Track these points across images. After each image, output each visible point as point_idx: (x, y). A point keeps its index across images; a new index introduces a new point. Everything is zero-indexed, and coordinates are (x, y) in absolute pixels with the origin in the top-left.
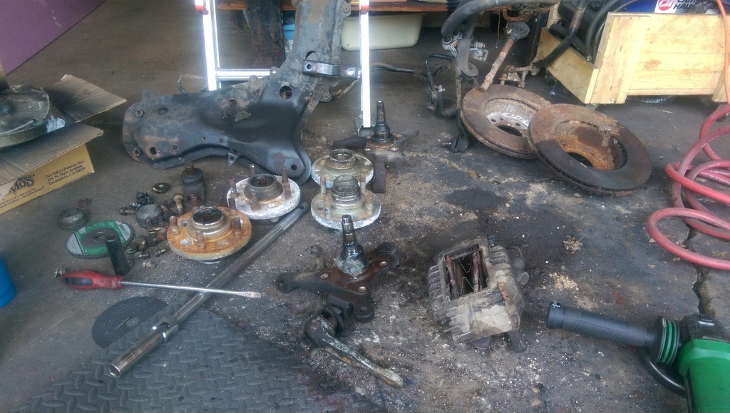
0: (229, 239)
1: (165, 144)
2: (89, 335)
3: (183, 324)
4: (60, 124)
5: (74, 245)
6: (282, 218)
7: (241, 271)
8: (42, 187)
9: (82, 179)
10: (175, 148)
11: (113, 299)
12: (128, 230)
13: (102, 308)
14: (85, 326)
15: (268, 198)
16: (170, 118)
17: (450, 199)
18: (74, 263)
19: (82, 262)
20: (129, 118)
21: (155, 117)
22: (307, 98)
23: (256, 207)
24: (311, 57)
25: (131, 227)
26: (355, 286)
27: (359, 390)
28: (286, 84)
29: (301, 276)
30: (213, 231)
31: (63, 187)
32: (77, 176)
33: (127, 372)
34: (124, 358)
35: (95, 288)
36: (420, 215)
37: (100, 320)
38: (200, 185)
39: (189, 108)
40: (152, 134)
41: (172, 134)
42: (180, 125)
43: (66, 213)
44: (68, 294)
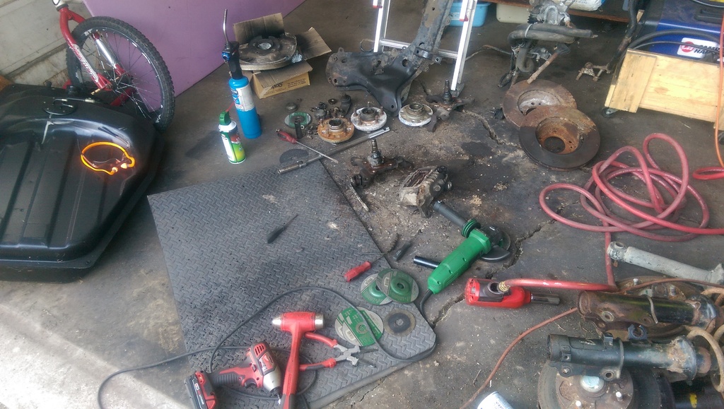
0: (340, 135)
1: (341, 78)
2: (279, 158)
3: (308, 164)
4: (299, 58)
5: (287, 120)
6: (372, 132)
7: (342, 151)
8: (285, 88)
9: (303, 87)
10: (345, 82)
11: (292, 147)
12: (310, 119)
13: (287, 149)
14: (279, 154)
15: (367, 121)
16: (346, 65)
17: (464, 146)
18: (285, 128)
19: (287, 128)
20: (330, 60)
21: (339, 63)
22: (415, 68)
23: (361, 124)
24: (422, 46)
25: (311, 118)
26: (371, 170)
27: (354, 208)
28: (406, 58)
29: (357, 160)
30: (335, 130)
31: (295, 90)
32: (302, 85)
33: (282, 173)
34: (283, 168)
35: (287, 141)
36: (441, 149)
37: (285, 153)
38: (348, 105)
39: (357, 62)
40: (336, 72)
41: (345, 74)
42: (350, 70)
43: (289, 105)
44: (278, 140)
